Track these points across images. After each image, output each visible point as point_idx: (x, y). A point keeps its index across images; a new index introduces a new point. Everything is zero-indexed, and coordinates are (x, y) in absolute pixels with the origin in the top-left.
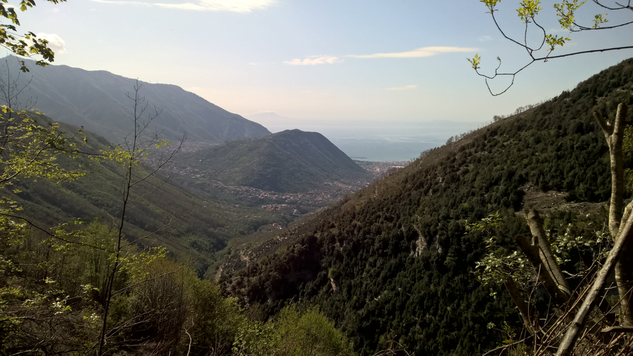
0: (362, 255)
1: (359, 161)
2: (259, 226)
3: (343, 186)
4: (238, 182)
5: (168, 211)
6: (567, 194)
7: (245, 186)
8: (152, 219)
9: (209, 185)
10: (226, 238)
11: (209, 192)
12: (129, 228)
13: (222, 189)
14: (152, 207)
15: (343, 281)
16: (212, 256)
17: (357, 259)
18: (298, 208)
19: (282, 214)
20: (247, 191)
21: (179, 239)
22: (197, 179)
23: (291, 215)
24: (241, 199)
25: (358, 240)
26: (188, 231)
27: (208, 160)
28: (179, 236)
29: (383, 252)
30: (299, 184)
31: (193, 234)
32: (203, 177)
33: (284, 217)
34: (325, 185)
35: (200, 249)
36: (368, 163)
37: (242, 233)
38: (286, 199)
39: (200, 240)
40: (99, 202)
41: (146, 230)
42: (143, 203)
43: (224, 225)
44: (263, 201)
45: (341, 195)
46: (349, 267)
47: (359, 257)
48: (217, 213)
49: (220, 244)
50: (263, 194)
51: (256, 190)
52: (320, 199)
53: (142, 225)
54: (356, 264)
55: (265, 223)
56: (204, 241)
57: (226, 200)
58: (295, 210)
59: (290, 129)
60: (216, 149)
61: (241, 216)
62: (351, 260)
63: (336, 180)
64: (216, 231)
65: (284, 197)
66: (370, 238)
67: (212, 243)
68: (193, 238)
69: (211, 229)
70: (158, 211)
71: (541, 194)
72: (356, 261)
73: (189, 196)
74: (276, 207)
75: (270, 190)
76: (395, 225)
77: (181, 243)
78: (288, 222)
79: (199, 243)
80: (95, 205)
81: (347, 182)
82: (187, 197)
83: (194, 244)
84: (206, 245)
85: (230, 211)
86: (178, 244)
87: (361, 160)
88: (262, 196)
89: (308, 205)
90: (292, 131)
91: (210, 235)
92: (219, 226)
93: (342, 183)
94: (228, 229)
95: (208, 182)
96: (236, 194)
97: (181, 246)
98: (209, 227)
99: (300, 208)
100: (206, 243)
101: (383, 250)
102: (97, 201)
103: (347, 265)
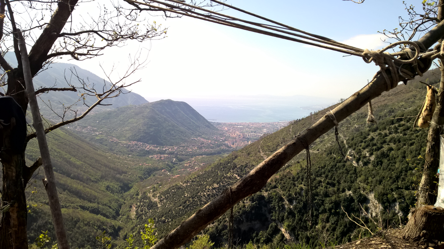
0: (312, 213)
1: (212, 122)
2: (151, 171)
3: (205, 141)
4: (128, 138)
5: (85, 162)
7: (134, 141)
8: (75, 170)
9: (106, 140)
10: (129, 182)
11: (106, 145)
12: (60, 177)
13: (117, 144)
14: (73, 159)
15: (299, 232)
16: (122, 197)
17: (308, 216)
18: (176, 157)
19: (167, 162)
20: (136, 144)
21: (97, 185)
22: (96, 135)
23: (172, 162)
24: (132, 151)
25: (307, 201)
26: (102, 177)
27: (104, 121)
28: (96, 182)
29: (336, 211)
30: (174, 139)
31: (106, 180)
32: (101, 134)
33: (168, 165)
34: (192, 140)
35: (113, 192)
36: (219, 124)
37: (141, 179)
38: (166, 150)
39: (112, 184)
40: (33, 157)
41: (72, 178)
42: (66, 157)
43: (127, 172)
44: (149, 152)
45: (204, 147)
46: (302, 222)
47: (310, 214)
48: (119, 162)
49: (126, 187)
50: (148, 147)
51: (143, 144)
52: (190, 150)
53: (68, 175)
55: (156, 169)
56: (115, 185)
57: (121, 152)
58: (174, 159)
59: (165, 99)
60: (110, 113)
61: (136, 164)
62: (303, 216)
63: (199, 136)
64: (122, 177)
65: (164, 149)
66: (320, 200)
67: (120, 187)
68: (107, 183)
69: (118, 176)
70: (78, 163)
73: (96, 150)
74: (161, 157)
75: (153, 144)
76: (338, 189)
77: (99, 188)
78: (171, 168)
79: (111, 187)
80: (30, 159)
81: (207, 137)
82: (95, 151)
83: (108, 188)
84: (116, 188)
85: (127, 160)
86: (97, 188)
87: (213, 121)
88: (148, 148)
89: (182, 155)
90: (166, 101)
91: (118, 180)
92: (123, 172)
93: (203, 138)
94: (130, 175)
95: (105, 138)
96: (128, 147)
97: (100, 190)
98: (116, 174)
99: (178, 158)
100: (116, 186)
101: (336, 209)
102: (31, 156)
103: (300, 220)
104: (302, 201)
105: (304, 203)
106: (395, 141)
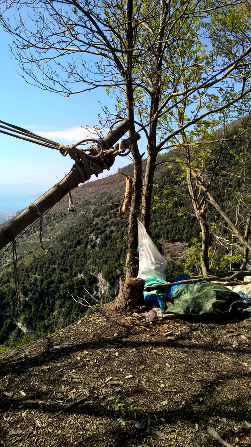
0: (48, 301)
6: (187, 244)
15: (37, 323)
17: (44, 304)
25: (43, 290)
46: (38, 312)
47: (46, 302)
54: (44, 309)
62: (39, 306)
66: (54, 287)
71: (171, 245)
72: (44, 306)
76: (71, 274)
101: (70, 293)
103: (37, 310)
104: (37, 291)
105: (39, 293)
106: (114, 224)
